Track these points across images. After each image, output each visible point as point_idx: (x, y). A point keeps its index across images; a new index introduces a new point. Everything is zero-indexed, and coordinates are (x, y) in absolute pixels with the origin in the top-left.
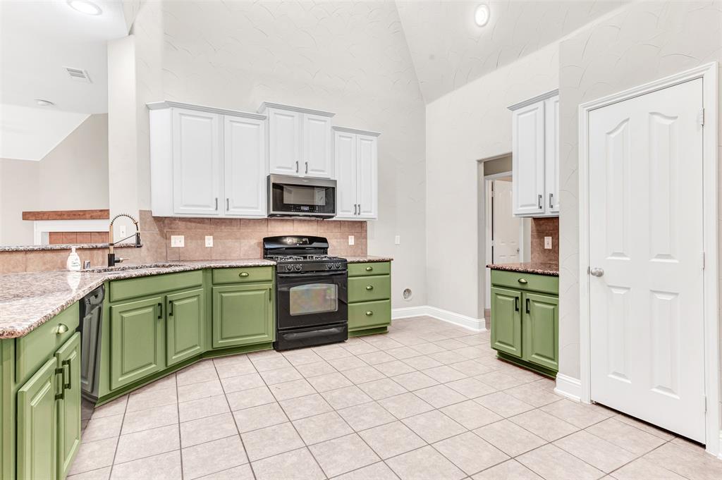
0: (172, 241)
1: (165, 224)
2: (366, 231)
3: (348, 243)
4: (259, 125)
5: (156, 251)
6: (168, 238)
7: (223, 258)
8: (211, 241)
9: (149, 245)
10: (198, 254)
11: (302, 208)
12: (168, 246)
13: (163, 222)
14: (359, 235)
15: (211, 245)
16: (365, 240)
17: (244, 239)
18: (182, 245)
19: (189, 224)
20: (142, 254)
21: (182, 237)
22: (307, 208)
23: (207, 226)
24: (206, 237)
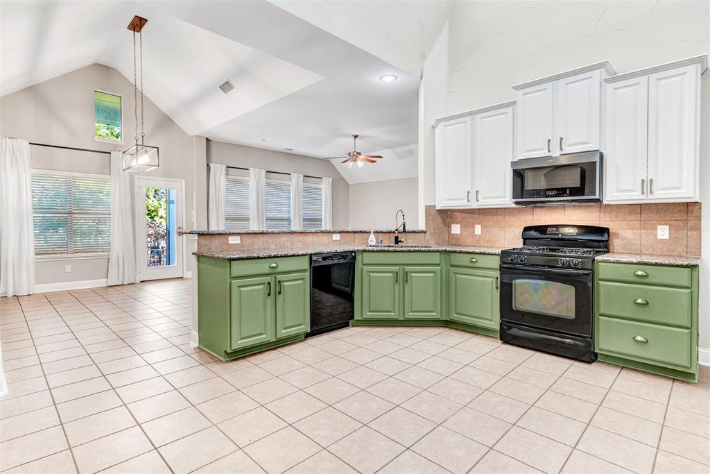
0: (452, 229)
1: (446, 216)
2: (699, 218)
3: (656, 235)
4: (506, 113)
5: (439, 236)
6: (449, 227)
7: (489, 245)
8: (480, 228)
9: (432, 231)
10: (470, 241)
11: (548, 193)
12: (449, 232)
13: (446, 214)
14: (681, 224)
15: (480, 233)
16: (695, 233)
17: (509, 227)
18: (458, 232)
19: (464, 214)
20: (426, 238)
21: (459, 226)
22: (554, 193)
23: (477, 216)
24: (476, 226)
